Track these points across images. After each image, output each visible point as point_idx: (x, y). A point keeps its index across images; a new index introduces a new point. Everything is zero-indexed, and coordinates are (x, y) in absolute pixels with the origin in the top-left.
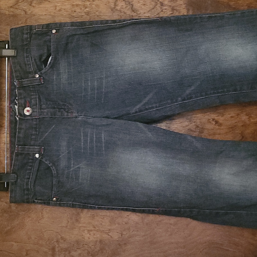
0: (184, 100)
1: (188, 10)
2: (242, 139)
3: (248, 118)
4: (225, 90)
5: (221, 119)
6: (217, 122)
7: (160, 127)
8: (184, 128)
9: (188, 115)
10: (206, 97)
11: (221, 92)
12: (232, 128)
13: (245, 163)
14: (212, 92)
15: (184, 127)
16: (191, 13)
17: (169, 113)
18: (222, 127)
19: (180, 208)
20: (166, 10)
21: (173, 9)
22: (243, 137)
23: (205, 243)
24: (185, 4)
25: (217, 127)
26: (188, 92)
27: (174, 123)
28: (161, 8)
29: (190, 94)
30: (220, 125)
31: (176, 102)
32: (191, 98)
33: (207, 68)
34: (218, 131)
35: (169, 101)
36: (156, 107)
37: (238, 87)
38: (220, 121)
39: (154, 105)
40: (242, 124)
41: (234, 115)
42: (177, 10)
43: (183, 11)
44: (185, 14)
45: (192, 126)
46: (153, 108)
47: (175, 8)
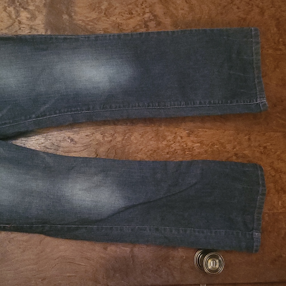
0: (39, 117)
1: (47, 30)
2: (96, 157)
3: (102, 137)
4: (79, 109)
5: (76, 137)
6: (72, 140)
7: (16, 144)
8: (39, 146)
9: (44, 133)
10: (60, 115)
11: (75, 111)
12: (87, 146)
13: (95, 178)
14: (66, 110)
15: (39, 144)
16: (49, 33)
17: (23, 130)
18: (77, 145)
19: (32, 224)
20: (24, 29)
21: (31, 28)
22: (97, 155)
23: (58, 258)
24: (43, 24)
25: (73, 145)
26: (42, 109)
27: (29, 140)
28: (19, 26)
29: (44, 111)
30: (76, 143)
31: (30, 118)
32: (45, 115)
33: (61, 87)
34: (74, 149)
35: (23, 118)
36: (10, 123)
37: (91, 107)
38: (76, 140)
39: (7, 121)
40: (97, 142)
41: (89, 134)
42: (35, 29)
43: (41, 31)
44: (43, 34)
45: (48, 143)
46: (5, 124)
47: (33, 27)
